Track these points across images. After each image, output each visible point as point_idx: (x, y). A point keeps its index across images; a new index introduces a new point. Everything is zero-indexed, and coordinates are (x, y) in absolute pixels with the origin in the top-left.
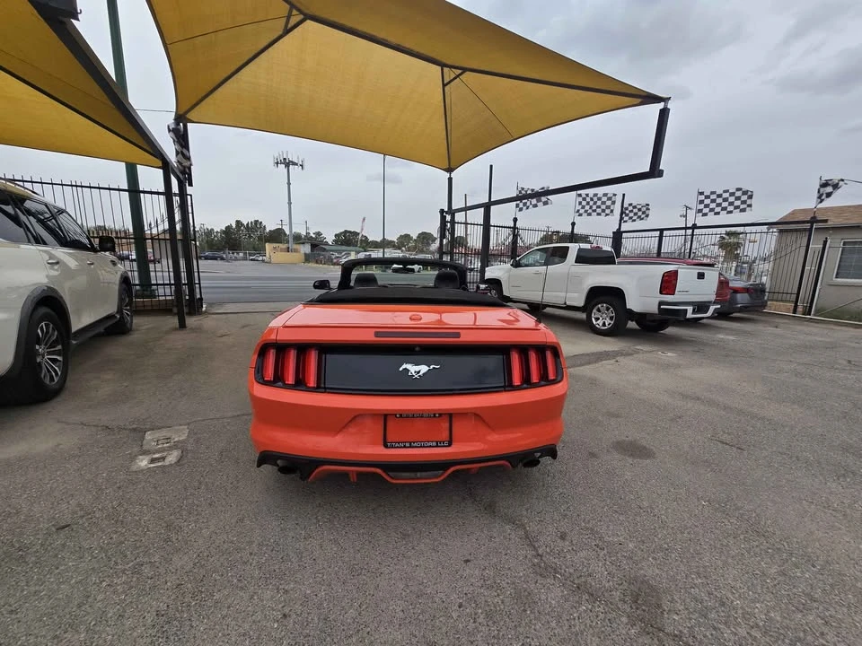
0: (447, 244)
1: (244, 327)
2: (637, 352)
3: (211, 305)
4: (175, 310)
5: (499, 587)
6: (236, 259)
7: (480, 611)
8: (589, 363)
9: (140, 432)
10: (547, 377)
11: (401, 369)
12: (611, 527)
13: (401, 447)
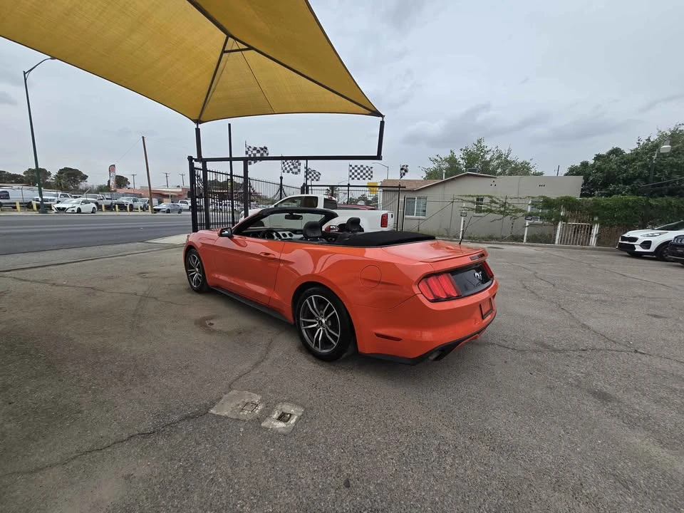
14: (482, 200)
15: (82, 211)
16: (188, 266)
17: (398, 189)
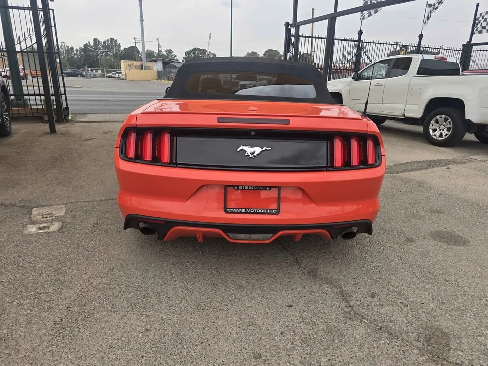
0: (290, 57)
1: (105, 133)
2: (471, 161)
3: (75, 115)
4: (46, 118)
5: (314, 323)
6: (95, 76)
7: (297, 338)
8: (420, 169)
9: (27, 208)
10: (366, 161)
11: (239, 150)
12: (417, 292)
13: (238, 213)
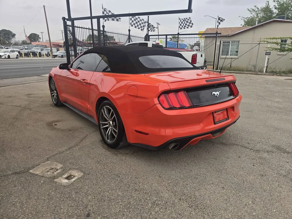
13: (219, 123)
14: (286, 41)
15: (11, 57)
16: (51, 90)
17: (215, 35)
